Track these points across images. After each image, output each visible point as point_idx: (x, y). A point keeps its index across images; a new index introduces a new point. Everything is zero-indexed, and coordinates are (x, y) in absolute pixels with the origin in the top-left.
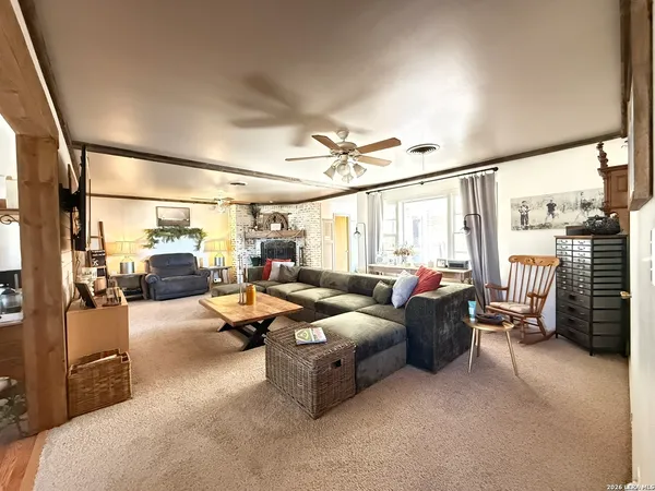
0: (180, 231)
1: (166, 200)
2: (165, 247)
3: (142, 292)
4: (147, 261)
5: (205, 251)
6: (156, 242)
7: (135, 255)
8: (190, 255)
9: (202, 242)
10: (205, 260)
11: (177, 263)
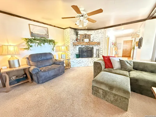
0: (44, 40)
1: (34, 21)
2: (37, 49)
3: (27, 77)
4: (28, 58)
5: (56, 51)
6: (31, 46)
7: (19, 54)
8: (50, 54)
9: (55, 47)
10: (57, 56)
11: (45, 58)
